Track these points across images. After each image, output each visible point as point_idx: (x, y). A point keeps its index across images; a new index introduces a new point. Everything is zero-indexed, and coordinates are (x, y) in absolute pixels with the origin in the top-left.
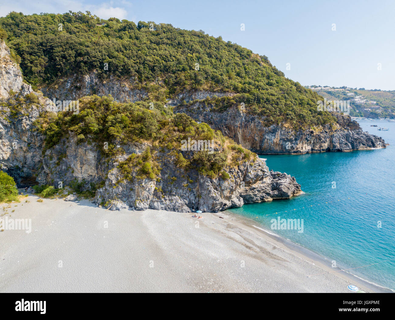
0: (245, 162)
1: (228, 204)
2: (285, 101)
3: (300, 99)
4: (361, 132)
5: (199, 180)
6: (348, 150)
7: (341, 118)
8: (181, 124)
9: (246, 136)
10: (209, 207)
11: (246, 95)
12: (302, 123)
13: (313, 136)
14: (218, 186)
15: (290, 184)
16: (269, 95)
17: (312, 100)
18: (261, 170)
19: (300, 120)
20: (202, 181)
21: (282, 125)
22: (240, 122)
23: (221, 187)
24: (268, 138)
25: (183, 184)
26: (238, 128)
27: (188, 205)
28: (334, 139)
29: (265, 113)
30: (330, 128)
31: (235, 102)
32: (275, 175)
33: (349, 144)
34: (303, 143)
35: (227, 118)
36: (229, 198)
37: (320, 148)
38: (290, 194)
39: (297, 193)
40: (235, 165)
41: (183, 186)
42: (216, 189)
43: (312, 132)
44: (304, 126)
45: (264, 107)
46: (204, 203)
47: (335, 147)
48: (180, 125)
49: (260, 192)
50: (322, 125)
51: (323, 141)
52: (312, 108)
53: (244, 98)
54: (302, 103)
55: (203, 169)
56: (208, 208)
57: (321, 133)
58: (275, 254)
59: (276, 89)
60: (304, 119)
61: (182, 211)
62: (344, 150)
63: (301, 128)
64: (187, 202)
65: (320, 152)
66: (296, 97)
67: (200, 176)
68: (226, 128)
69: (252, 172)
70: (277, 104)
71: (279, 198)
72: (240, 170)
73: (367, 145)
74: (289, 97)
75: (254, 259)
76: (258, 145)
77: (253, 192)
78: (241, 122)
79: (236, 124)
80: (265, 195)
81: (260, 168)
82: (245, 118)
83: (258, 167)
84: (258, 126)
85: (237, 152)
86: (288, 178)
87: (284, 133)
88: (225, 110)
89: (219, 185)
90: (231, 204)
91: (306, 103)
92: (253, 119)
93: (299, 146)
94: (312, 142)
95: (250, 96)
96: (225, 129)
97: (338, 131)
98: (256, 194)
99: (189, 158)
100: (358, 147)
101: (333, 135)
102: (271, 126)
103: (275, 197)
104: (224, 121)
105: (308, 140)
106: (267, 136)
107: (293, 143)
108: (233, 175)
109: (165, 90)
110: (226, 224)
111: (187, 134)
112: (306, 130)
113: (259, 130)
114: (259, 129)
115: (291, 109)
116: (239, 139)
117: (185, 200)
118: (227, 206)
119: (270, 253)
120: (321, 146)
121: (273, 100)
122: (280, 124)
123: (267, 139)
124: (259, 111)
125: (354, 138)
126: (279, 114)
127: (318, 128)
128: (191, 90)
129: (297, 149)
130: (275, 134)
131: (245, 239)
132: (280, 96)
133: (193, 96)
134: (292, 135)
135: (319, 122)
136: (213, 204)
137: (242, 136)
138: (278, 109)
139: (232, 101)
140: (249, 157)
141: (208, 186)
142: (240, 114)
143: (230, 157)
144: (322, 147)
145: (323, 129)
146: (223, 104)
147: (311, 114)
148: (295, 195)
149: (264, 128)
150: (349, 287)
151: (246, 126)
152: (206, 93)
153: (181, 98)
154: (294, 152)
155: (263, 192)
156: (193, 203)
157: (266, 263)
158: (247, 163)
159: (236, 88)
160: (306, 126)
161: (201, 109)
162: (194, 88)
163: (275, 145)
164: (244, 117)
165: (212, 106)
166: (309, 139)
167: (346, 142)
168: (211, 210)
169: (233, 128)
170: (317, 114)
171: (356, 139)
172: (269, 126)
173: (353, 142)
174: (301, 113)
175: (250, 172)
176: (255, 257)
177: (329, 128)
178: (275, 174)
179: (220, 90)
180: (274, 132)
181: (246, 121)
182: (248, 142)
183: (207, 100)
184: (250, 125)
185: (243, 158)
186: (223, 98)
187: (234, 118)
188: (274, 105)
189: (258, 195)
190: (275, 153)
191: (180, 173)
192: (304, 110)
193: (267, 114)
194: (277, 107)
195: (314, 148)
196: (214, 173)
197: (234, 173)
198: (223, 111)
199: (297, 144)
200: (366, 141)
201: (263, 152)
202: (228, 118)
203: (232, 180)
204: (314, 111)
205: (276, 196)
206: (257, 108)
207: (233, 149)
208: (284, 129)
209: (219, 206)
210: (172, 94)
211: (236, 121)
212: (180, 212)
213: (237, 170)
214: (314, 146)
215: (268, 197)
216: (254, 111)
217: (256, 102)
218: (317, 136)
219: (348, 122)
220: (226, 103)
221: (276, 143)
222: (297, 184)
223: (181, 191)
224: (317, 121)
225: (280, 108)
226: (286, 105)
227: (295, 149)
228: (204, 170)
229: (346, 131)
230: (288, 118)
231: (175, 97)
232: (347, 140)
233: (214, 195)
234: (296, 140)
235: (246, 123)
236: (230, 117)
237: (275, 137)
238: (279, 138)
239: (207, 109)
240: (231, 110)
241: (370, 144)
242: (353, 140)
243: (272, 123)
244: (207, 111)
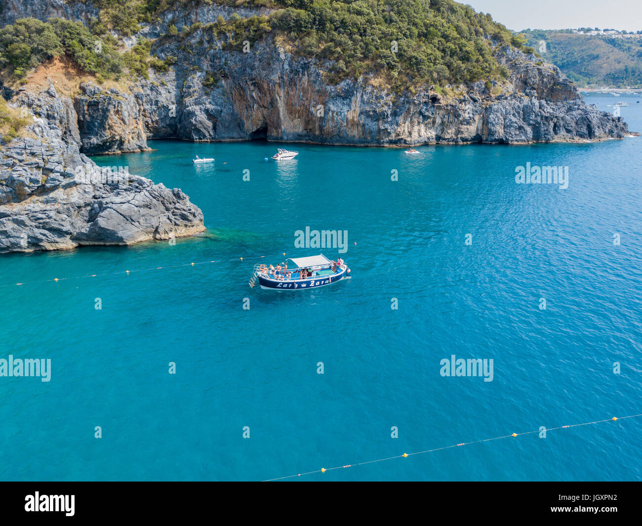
3: (426, 25)
6: (522, 141)
7: (536, 72)
9: (292, 105)
11: (298, 12)
12: (413, 77)
13: (439, 108)
16: (350, 14)
19: (408, 71)
21: (366, 80)
22: (279, 72)
24: (335, 109)
26: (277, 86)
28: (491, 116)
29: (333, 53)
30: (486, 90)
31: (270, 28)
33: (528, 129)
34: (412, 122)
35: (254, 65)
37: (456, 134)
43: (435, 99)
44: (415, 84)
45: (331, 40)
47: (493, 135)
49: (26, 225)
50: (466, 83)
51: (465, 120)
52: (449, 44)
53: (290, 18)
54: (429, 32)
57: (461, 101)
60: (417, 69)
62: (512, 141)
63: (407, 89)
65: (456, 144)
66: (417, 20)
68: (255, 86)
70: (363, 34)
71: (96, 243)
73: (577, 131)
74: (398, 19)
76: (317, 125)
78: (281, 73)
79: (273, 77)
82: (289, 65)
84: (315, 82)
87: (368, 99)
91: (440, 34)
92: (306, 67)
93: (403, 128)
94: (438, 121)
95: (305, 16)
96: (252, 88)
101: (490, 108)
102: (343, 84)
103: (84, 240)
104: (248, 70)
105: (425, 117)
106: (333, 104)
107: (387, 122)
109: (139, 3)
112: (419, 92)
113: (318, 91)
114: (317, 88)
116: (279, 111)
120: (458, 132)
121: (357, 24)
122: (361, 79)
123: (333, 112)
124: (320, 48)
125: (542, 116)
126: (362, 56)
127: (455, 91)
128: (188, 2)
129: (398, 135)
130: (351, 101)
133: (193, 17)
134: (386, 104)
135: (458, 77)
137: (287, 104)
138: (361, 44)
139: (265, 25)
142: (279, 54)
144: (462, 133)
145: (468, 92)
147: (442, 58)
149: (328, 88)
151: (292, 83)
152: (220, 10)
153: (170, 21)
154: (391, 142)
160: (419, 84)
161: (206, 45)
163: (349, 126)
164: (286, 62)
165: (226, 38)
166: (427, 114)
167: (521, 123)
169: (265, 86)
170: (455, 58)
171: (546, 118)
172: (336, 84)
173: (539, 124)
174: (415, 55)
177: (483, 92)
180: (347, 96)
181: (291, 71)
182: (299, 117)
183: (218, 24)
184: (300, 80)
186: (250, 21)
187: (269, 64)
188: (355, 36)
190: (349, 142)
192: (424, 49)
193: (335, 56)
194: (361, 41)
195: (443, 136)
199: (398, 125)
200: (577, 123)
201: (325, 140)
202: (257, 64)
206: (315, 42)
208: (369, 89)
210: (151, 13)
211: (272, 71)
214: (443, 130)
215: (59, 240)
216: (309, 48)
217: (316, 29)
218: (449, 108)
219: (552, 82)
220: (254, 30)
225: (365, 43)
227: (393, 135)
229: (526, 99)
230: (381, 65)
231: (157, 18)
232: (524, 119)
234: (395, 114)
235: (291, 76)
236: (260, 61)
237: (351, 109)
238: (358, 111)
239: (217, 45)
240: (261, 46)
241: (584, 130)
242: (539, 119)
243: (344, 76)
244: (216, 49)
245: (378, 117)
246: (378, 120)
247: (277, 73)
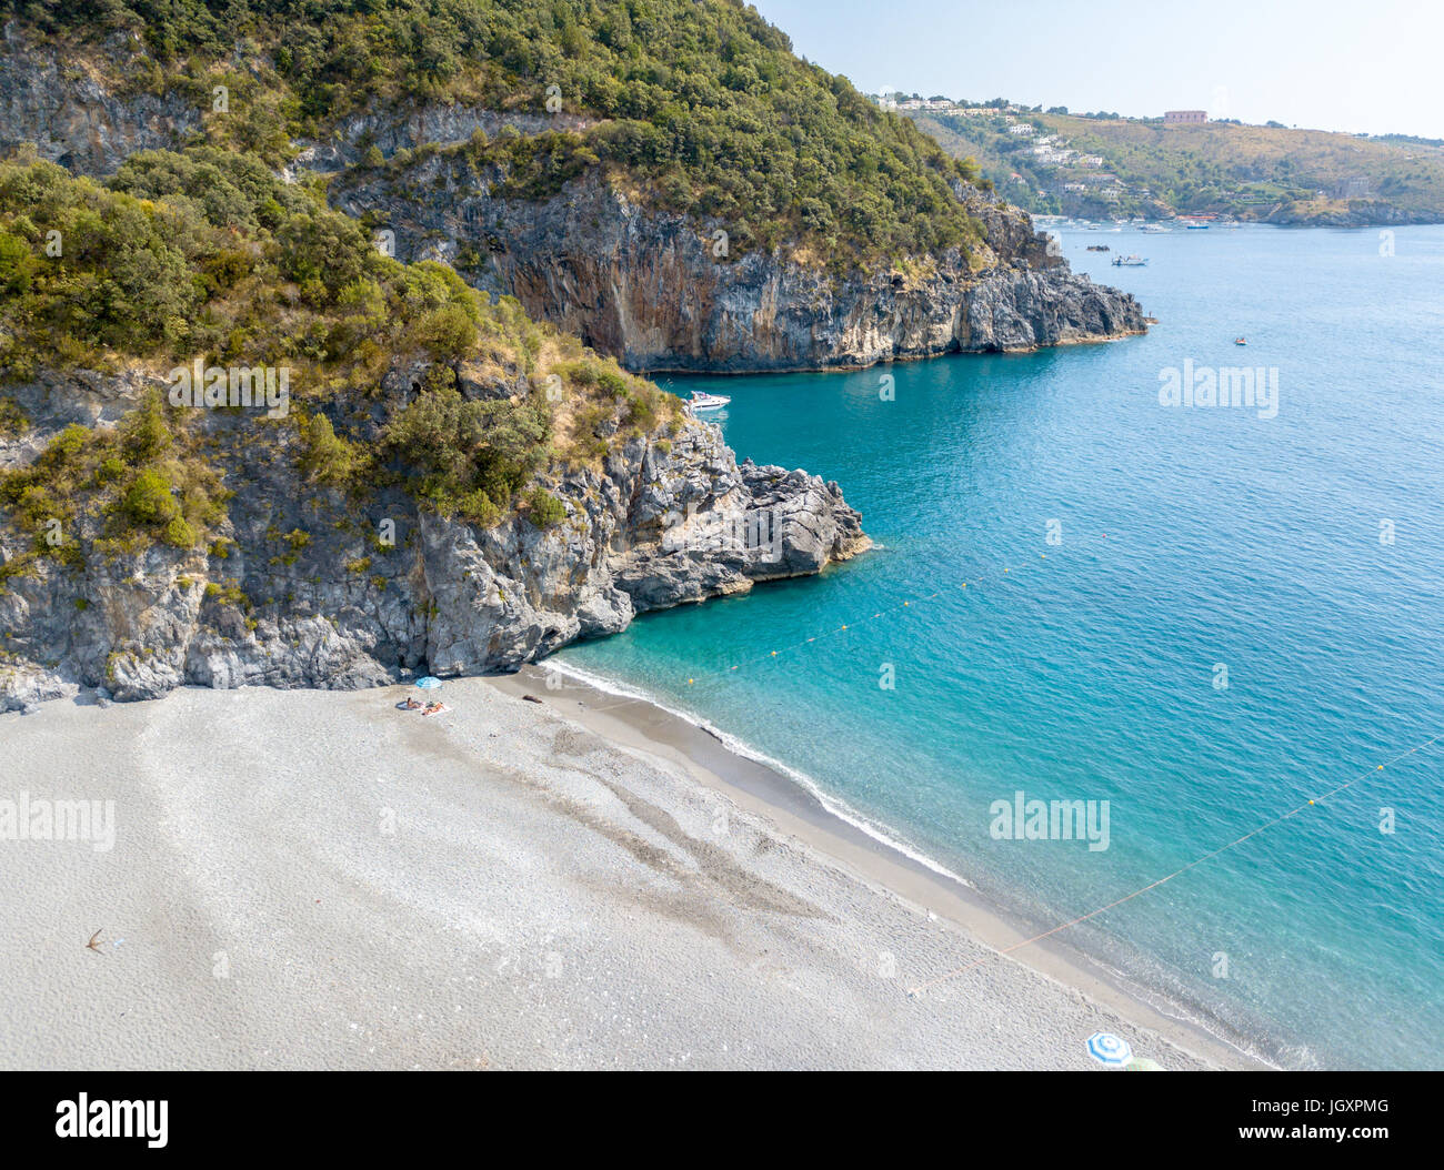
0: (634, 440)
1: (563, 631)
2: (794, 157)
3: (852, 149)
4: (1066, 276)
5: (419, 536)
6: (1022, 345)
7: (999, 222)
8: (317, 271)
9: (644, 302)
10: (474, 653)
11: (641, 127)
12: (862, 246)
13: (901, 297)
14: (512, 556)
15: (820, 513)
16: (733, 130)
17: (895, 151)
18: (705, 469)
19: (852, 235)
20: (435, 541)
21: (785, 253)
22: (618, 241)
23: (528, 559)
24: (734, 308)
25: (345, 562)
26: (613, 266)
27: (375, 654)
28: (975, 306)
29: (719, 204)
30: (963, 263)
31: (595, 158)
32: (760, 480)
33: (1027, 325)
34: (863, 325)
35: (565, 228)
36: (566, 604)
37: (925, 341)
38: (822, 557)
39: (846, 549)
40: (592, 456)
41: (347, 570)
42: (505, 570)
43: (897, 282)
44: (866, 257)
45: (712, 180)
46: (454, 639)
47: (978, 338)
48: (312, 276)
49: (703, 560)
50: (933, 252)
51: (936, 315)
52: (897, 184)
53: (630, 139)
54: (861, 163)
55: (435, 483)
56: (471, 659)
57: (930, 283)
58: (764, 877)
59: (758, 102)
60: (868, 230)
61: (350, 684)
62: (1007, 346)
63: (855, 266)
64: (370, 639)
65: (926, 359)
66: (837, 139)
67: (427, 518)
68: (566, 267)
69: (664, 480)
70: (765, 167)
71: (776, 576)
72: (614, 476)
73: (1088, 323)
74: (809, 139)
75: (674, 926)
76: (695, 338)
77: (673, 565)
78: (624, 243)
79: (604, 251)
80: (722, 571)
81: (700, 458)
82: (639, 227)
83: (690, 455)
84: (691, 259)
85: (597, 396)
86: (811, 493)
87: (792, 287)
88: (557, 191)
89: (521, 552)
90: (578, 626)
91: (877, 164)
92: (671, 231)
93: (851, 337)
94: (898, 319)
95: (658, 134)
96: (560, 271)
97: (991, 275)
98: (686, 572)
99: (365, 437)
100: (1055, 335)
101: (973, 292)
102: (745, 261)
103: (763, 573)
104: (552, 237)
105: (882, 314)
106: (730, 298)
107: (827, 328)
108: (585, 498)
109: (282, 97)
110: (550, 732)
111: (347, 319)
112: (875, 271)
113: (698, 276)
114: (696, 270)
115: (818, 187)
116: (617, 314)
117: (359, 631)
118: (558, 640)
119: (743, 875)
120: (928, 336)
121: (749, 150)
122: (777, 251)
123: (730, 314)
124: (693, 195)
125: (1043, 302)
126: (773, 209)
127: (920, 266)
128: (400, 98)
129: (844, 349)
130: (760, 292)
131: (635, 807)
132: (776, 136)
133: (414, 129)
134: (823, 295)
135: (922, 241)
136: (494, 640)
137: (632, 301)
138: (767, 187)
139: (582, 151)
140: (652, 412)
141: (468, 561)
142: (618, 208)
143: (564, 419)
144: (934, 338)
145: (937, 267)
146: (544, 166)
147: (895, 207)
148: (840, 556)
149: (718, 269)
150: (1090, 1042)
151: (644, 260)
152: (471, 116)
153: (359, 137)
154: (832, 363)
155: (713, 561)
156: (399, 643)
157: (727, 939)
158: (643, 442)
159: (598, 98)
160: (874, 258)
161: (452, 187)
162: (412, 94)
163: (758, 337)
164: (633, 223)
165: (496, 174)
166: (884, 308)
167: (1016, 316)
168: (486, 664)
169: (590, 268)
170: (914, 208)
171: (1050, 304)
172: (735, 262)
173: (1040, 314)
174: (858, 205)
175: (658, 479)
176: (679, 909)
177: (960, 265)
178: (762, 475)
179: (529, 103)
180: (753, 282)
181: (643, 239)
182: (657, 325)
183: (474, 146)
184: (661, 255)
185: (626, 422)
186: (543, 140)
187: (595, 225)
188: (752, 173)
189: (693, 575)
190: (761, 368)
191: (328, 511)
192: (867, 194)
193: (725, 210)
194: (766, 181)
195: (903, 344)
196: (493, 499)
197: (589, 493)
198: (545, 193)
199: (842, 331)
200: (1083, 309)
201: (715, 365)
202: (571, 225)
203: (580, 522)
204: (906, 195)
205: (764, 570)
206: (685, 184)
207: (579, 380)
208: (792, 269)
209: (524, 646)
210: (316, 119)
211: (603, 239)
212: (341, 688)
213: (599, 475)
214: (903, 336)
215: (735, 577)
216: (674, 194)
217: (683, 159)
218: (915, 296)
219: (1023, 238)
220: (559, 161)
221: (765, 327)
222: (848, 509)
223: (338, 592)
224: (917, 236)
225: (774, 186)
226: (799, 170)
227: (836, 349)
228: (440, 492)
229: (1016, 273)
230: (807, 226)
231: (331, 130)
232: (1018, 308)
233: (497, 600)
234: (837, 313)
235: (643, 247)
236: (578, 219)
237: (760, 306)
238: (774, 309)
239: (478, 187)
240: (580, 192)
241: (1097, 320)
242: (1039, 307)
243: (747, 247)
244: (477, 196)
245: (811, 318)
246: (810, 325)
247: (614, 243)
